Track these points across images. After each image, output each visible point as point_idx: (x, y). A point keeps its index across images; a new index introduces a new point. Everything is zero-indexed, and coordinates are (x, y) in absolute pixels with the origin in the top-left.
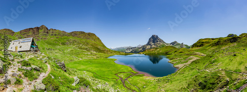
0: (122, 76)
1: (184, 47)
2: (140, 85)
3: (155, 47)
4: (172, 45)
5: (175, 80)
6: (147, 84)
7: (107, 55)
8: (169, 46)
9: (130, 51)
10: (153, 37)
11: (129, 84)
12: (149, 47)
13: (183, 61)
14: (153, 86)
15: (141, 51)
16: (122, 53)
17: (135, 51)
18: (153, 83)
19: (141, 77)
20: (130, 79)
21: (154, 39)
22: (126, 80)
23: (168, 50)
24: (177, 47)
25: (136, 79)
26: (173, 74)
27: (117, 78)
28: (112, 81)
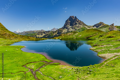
0: (33, 66)
1: (116, 29)
2: (54, 75)
3: (73, 30)
4: (95, 28)
5: (100, 74)
6: (63, 73)
7: (9, 40)
8: (92, 29)
9: (42, 36)
10: (71, 18)
11: (42, 76)
12: (65, 31)
13: (113, 49)
14: (71, 76)
15: (56, 36)
16: (32, 38)
17: (49, 35)
18: (71, 73)
19: (56, 66)
20: (42, 69)
21: (72, 21)
22: (38, 70)
23: (90, 34)
24: (104, 30)
25: (50, 68)
26: (96, 65)
27: (25, 70)
28: (18, 75)
